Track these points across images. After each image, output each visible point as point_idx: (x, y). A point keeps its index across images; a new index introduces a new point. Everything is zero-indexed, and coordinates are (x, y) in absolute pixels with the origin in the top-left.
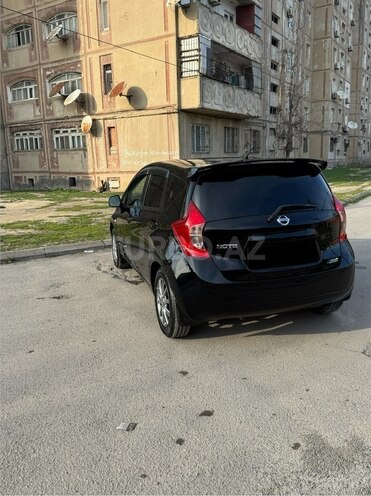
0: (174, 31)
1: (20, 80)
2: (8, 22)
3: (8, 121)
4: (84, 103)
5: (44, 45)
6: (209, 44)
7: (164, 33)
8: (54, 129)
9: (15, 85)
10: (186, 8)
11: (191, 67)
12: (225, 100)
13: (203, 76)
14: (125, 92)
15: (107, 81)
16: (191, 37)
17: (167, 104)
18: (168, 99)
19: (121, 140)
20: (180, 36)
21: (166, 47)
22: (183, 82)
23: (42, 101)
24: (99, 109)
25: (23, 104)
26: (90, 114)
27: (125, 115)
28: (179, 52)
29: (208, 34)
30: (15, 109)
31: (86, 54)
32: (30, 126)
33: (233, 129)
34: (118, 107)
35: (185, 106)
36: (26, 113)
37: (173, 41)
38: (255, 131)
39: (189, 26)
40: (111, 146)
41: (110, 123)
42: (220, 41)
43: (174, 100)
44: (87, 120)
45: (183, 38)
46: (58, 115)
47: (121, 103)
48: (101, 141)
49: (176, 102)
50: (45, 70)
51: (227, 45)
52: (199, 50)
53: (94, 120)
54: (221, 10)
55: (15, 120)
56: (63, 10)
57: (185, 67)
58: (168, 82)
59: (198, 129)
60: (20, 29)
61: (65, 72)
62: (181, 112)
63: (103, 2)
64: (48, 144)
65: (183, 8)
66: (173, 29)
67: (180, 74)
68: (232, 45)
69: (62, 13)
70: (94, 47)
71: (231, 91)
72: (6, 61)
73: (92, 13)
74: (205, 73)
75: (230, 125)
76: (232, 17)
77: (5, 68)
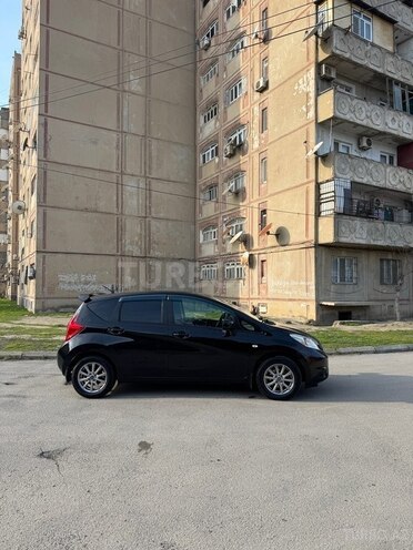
0: (314, 178)
1: (209, 225)
2: (204, 184)
3: (198, 256)
4: (246, 240)
5: (224, 197)
6: (348, 186)
7: (306, 180)
8: (225, 263)
9: (205, 230)
10: (325, 158)
11: (328, 207)
12: (370, 233)
13: (337, 214)
14: (273, 230)
15: (263, 222)
16: (328, 181)
17: (305, 239)
18: (307, 236)
19: (269, 272)
20: (320, 181)
21: (307, 192)
22: (321, 220)
23: (220, 241)
24: (256, 246)
25: (208, 243)
26: (249, 250)
27: (273, 250)
28: (318, 195)
29: (348, 177)
30: (204, 248)
31: (250, 202)
32: (211, 260)
33: (393, 260)
34: (269, 244)
35: (321, 241)
36: (209, 250)
37: (312, 186)
39: (326, 172)
40: (262, 276)
41: (263, 257)
42: (365, 181)
43: (312, 236)
44: (246, 255)
45: (322, 183)
46: (228, 251)
47: (272, 240)
48: (256, 272)
49: (313, 238)
50: (224, 217)
51: (374, 184)
52: (334, 192)
53: (251, 256)
54: (375, 154)
55: (203, 255)
56: (237, 171)
57: (324, 207)
58: (307, 220)
59: (343, 261)
60: (212, 188)
61: (235, 218)
62: (318, 246)
63: (263, 161)
64: (220, 274)
65: (322, 158)
66: (313, 177)
67: (318, 214)
68: (381, 184)
69: (237, 174)
70: (256, 196)
71: (380, 226)
72: (201, 212)
73: (256, 172)
74: (342, 211)
75: (390, 257)
76: (391, 158)
77: (200, 217)
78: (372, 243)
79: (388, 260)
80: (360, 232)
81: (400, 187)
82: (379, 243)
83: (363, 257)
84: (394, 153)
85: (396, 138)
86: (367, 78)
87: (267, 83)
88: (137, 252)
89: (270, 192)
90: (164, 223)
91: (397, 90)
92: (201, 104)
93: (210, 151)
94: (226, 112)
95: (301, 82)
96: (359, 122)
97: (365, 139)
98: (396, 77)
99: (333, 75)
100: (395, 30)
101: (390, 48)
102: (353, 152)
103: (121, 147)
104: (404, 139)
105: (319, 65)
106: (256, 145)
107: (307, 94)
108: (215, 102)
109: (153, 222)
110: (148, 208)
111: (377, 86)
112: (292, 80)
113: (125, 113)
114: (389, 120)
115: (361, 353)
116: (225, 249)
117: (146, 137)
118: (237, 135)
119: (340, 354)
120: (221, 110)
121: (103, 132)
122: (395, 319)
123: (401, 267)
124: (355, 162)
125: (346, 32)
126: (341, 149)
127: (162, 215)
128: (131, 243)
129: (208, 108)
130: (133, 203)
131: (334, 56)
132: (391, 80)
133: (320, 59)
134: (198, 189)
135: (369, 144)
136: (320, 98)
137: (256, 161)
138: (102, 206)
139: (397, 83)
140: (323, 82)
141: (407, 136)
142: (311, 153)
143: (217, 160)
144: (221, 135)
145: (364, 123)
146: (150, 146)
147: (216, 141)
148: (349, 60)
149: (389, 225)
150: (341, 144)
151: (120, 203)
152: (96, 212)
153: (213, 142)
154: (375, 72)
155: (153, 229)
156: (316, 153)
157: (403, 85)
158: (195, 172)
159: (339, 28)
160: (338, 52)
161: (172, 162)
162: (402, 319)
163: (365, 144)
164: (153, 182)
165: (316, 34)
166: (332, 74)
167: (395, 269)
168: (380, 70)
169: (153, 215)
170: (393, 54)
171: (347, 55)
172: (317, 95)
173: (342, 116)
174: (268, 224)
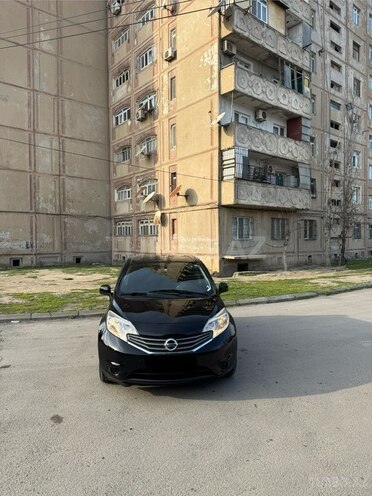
0: (218, 145)
1: (123, 185)
2: (118, 145)
3: (113, 214)
4: (158, 201)
5: (137, 159)
6: (246, 154)
7: (210, 147)
8: (140, 221)
9: (120, 189)
10: (226, 127)
11: (229, 173)
12: (264, 196)
13: (237, 179)
14: (182, 192)
15: (173, 184)
16: (229, 149)
17: (210, 201)
18: (212, 197)
19: (180, 229)
20: (222, 148)
21: (212, 158)
22: (223, 184)
23: (134, 200)
24: (167, 206)
25: (123, 202)
26: (161, 210)
27: (183, 210)
28: (221, 161)
29: (246, 145)
30: (118, 206)
31: (161, 165)
32: (126, 218)
33: (282, 219)
34: (179, 204)
35: (224, 203)
36: (124, 209)
37: (216, 152)
38: (311, 221)
39: (228, 141)
40: (173, 233)
41: (173, 216)
42: (260, 150)
43: (216, 198)
44: (158, 214)
45: (224, 150)
46: (142, 210)
47: (181, 201)
48: (167, 229)
49: (217, 200)
50: (138, 177)
51: (268, 152)
52: (234, 159)
53: (163, 215)
54: (268, 126)
55: (118, 213)
56: (149, 135)
57: (226, 172)
58: (212, 184)
59: (241, 220)
60: (125, 149)
61: (149, 179)
62: (221, 207)
63: (173, 127)
64: (135, 231)
65: (224, 127)
66: (216, 144)
67: (221, 178)
68: (274, 152)
69: (149, 137)
70: (166, 160)
71: (272, 190)
72: (115, 172)
73: (166, 136)
74: (241, 176)
75: (280, 216)
76: (282, 130)
77: (114, 177)
78: (266, 204)
79: (278, 219)
80: (256, 196)
81: (289, 156)
82: (271, 205)
83: (258, 217)
84: (284, 125)
85: (286, 113)
86: (263, 56)
87: (175, 53)
88: (51, 209)
89: (178, 157)
90: (78, 181)
91: (288, 70)
92: (114, 68)
93: (122, 114)
94: (137, 78)
95: (205, 54)
96: (255, 96)
97: (261, 112)
98: (287, 58)
99: (234, 52)
100: (287, 15)
101: (282, 31)
102: (251, 123)
103: (32, 105)
104: (292, 113)
105: (221, 41)
106: (166, 112)
107: (212, 67)
108: (127, 67)
109: (67, 180)
110: (61, 167)
111: (271, 65)
112: (199, 53)
113: (36, 71)
114: (280, 97)
115: (257, 303)
116: (139, 208)
117: (58, 96)
118: (148, 100)
119: (240, 305)
120: (132, 76)
121: (15, 89)
122: (282, 269)
123: (288, 224)
124: (253, 132)
125: (245, 12)
126: (241, 121)
127: (76, 174)
128: (45, 201)
129: (120, 73)
130: (46, 161)
131: (234, 33)
132: (283, 60)
133: (223, 36)
134: (110, 149)
135: (265, 116)
136: (223, 72)
137: (166, 126)
138: (13, 163)
139: (288, 63)
140: (226, 57)
141: (295, 111)
142: (215, 122)
143: (129, 123)
144: (133, 99)
145: (260, 97)
146: (62, 106)
147: (129, 105)
148: (247, 39)
149: (280, 190)
150: (240, 116)
151: (33, 161)
152: (9, 169)
153: (125, 105)
154: (270, 52)
155: (67, 187)
156: (219, 123)
157: (293, 66)
158: (108, 133)
159: (239, 8)
160: (238, 30)
161: (86, 122)
162: (289, 269)
163: (261, 117)
164: (67, 142)
165: (219, 11)
166: (234, 50)
167: (283, 226)
168: (274, 51)
169: (67, 173)
170: (284, 37)
171: (246, 34)
172: (220, 69)
173: (241, 90)
174: (178, 186)
